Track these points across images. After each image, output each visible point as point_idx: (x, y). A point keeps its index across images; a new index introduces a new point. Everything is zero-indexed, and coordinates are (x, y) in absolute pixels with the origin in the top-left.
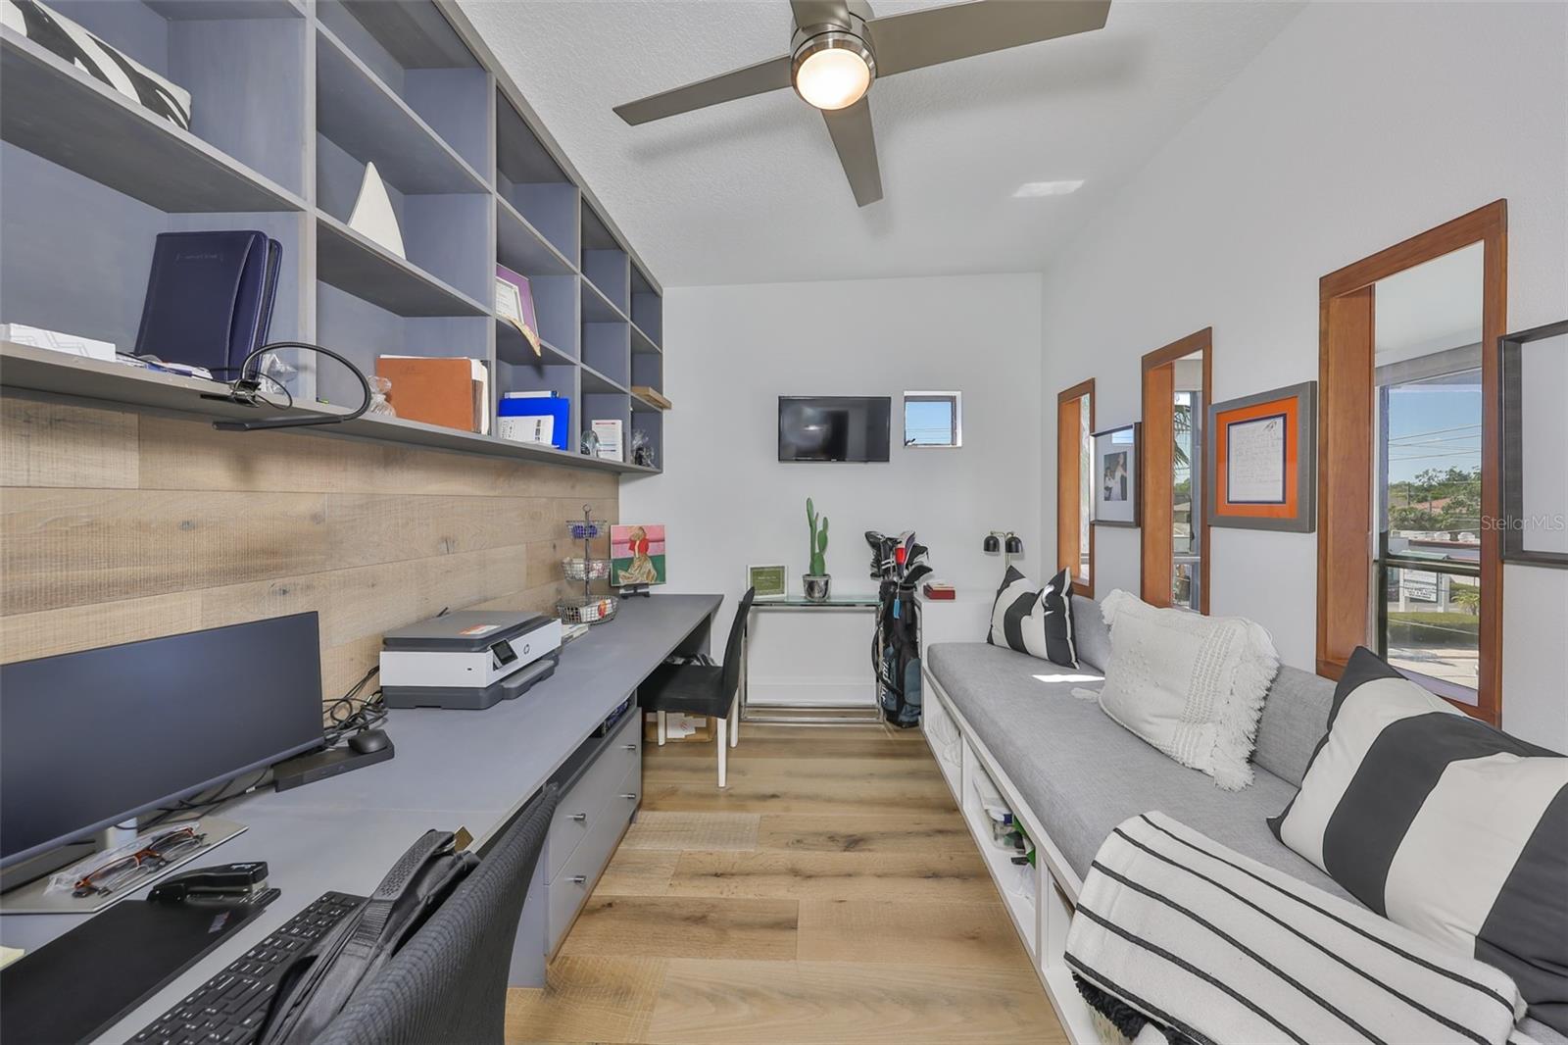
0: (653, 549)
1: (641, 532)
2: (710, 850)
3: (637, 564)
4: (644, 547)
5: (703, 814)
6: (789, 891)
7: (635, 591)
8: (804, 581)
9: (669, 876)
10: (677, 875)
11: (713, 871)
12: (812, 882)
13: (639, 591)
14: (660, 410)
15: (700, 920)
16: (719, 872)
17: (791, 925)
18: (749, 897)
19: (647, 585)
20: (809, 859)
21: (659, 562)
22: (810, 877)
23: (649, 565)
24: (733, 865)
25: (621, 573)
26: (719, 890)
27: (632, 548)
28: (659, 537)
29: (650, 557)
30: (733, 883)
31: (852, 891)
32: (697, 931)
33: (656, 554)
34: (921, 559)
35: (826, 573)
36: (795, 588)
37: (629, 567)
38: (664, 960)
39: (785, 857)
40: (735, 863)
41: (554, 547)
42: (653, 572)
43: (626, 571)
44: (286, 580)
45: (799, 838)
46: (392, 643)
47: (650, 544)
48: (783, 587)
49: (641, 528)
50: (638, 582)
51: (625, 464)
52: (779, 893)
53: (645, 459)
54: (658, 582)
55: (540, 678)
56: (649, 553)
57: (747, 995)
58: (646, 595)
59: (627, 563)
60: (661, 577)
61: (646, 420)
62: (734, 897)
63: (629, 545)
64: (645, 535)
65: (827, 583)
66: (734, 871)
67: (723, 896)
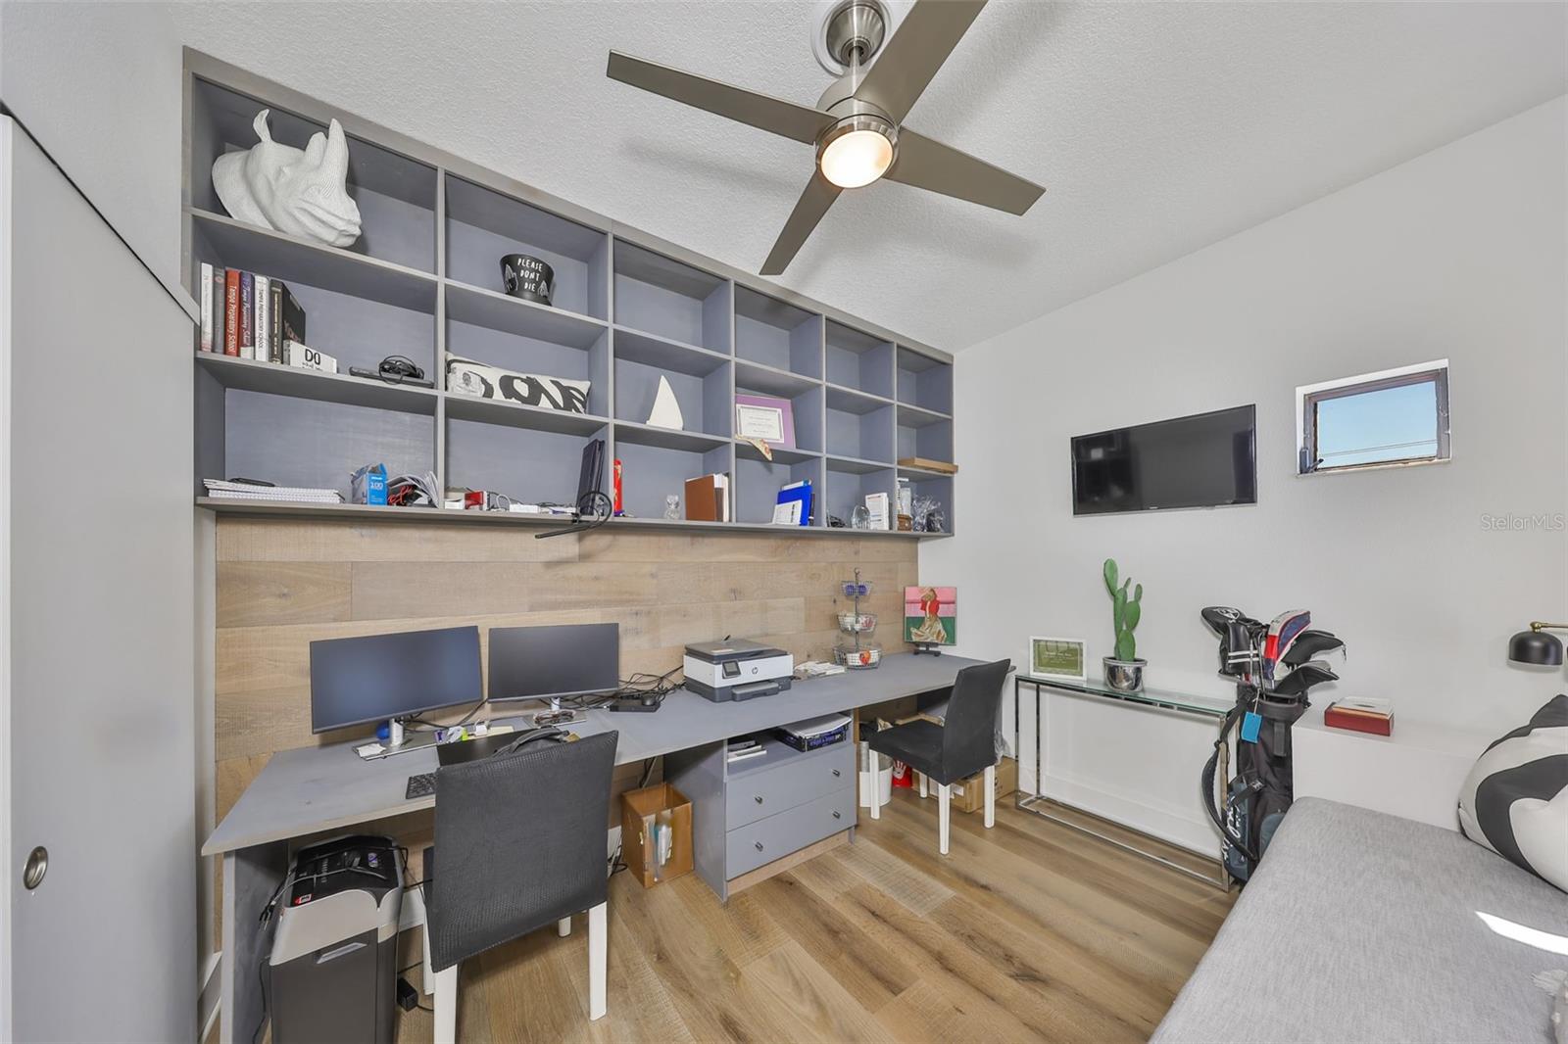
0: (943, 611)
1: (931, 594)
2: (886, 893)
3: (927, 624)
4: (935, 606)
5: (907, 865)
6: (918, 966)
7: (927, 649)
8: (1105, 665)
9: (841, 891)
10: (848, 894)
11: (873, 909)
12: (949, 976)
13: (930, 649)
14: (950, 475)
15: (834, 933)
16: (878, 913)
17: (894, 989)
18: (882, 945)
19: (936, 645)
20: (963, 954)
21: (950, 624)
22: (951, 971)
23: (939, 626)
24: (893, 915)
25: (914, 630)
26: (865, 924)
27: (923, 608)
28: (952, 599)
29: (940, 618)
30: (879, 926)
31: (977, 1010)
32: (825, 938)
33: (946, 616)
34: (1318, 659)
35: (1136, 656)
36: (1093, 672)
37: (920, 626)
38: (789, 938)
39: (944, 939)
40: (897, 915)
41: (835, 601)
42: (943, 633)
43: (918, 629)
44: (638, 608)
45: (972, 933)
46: (692, 652)
47: (940, 606)
48: (1081, 668)
49: (932, 590)
50: (929, 640)
51: (891, 532)
52: (909, 960)
53: (938, 524)
54: (948, 643)
55: (764, 694)
56: (940, 614)
57: (818, 1003)
58: (937, 654)
59: (918, 622)
60: (951, 639)
61: (935, 488)
62: (871, 936)
63: (920, 605)
64: (936, 596)
65: (1138, 670)
66: (888, 920)
67: (865, 931)
